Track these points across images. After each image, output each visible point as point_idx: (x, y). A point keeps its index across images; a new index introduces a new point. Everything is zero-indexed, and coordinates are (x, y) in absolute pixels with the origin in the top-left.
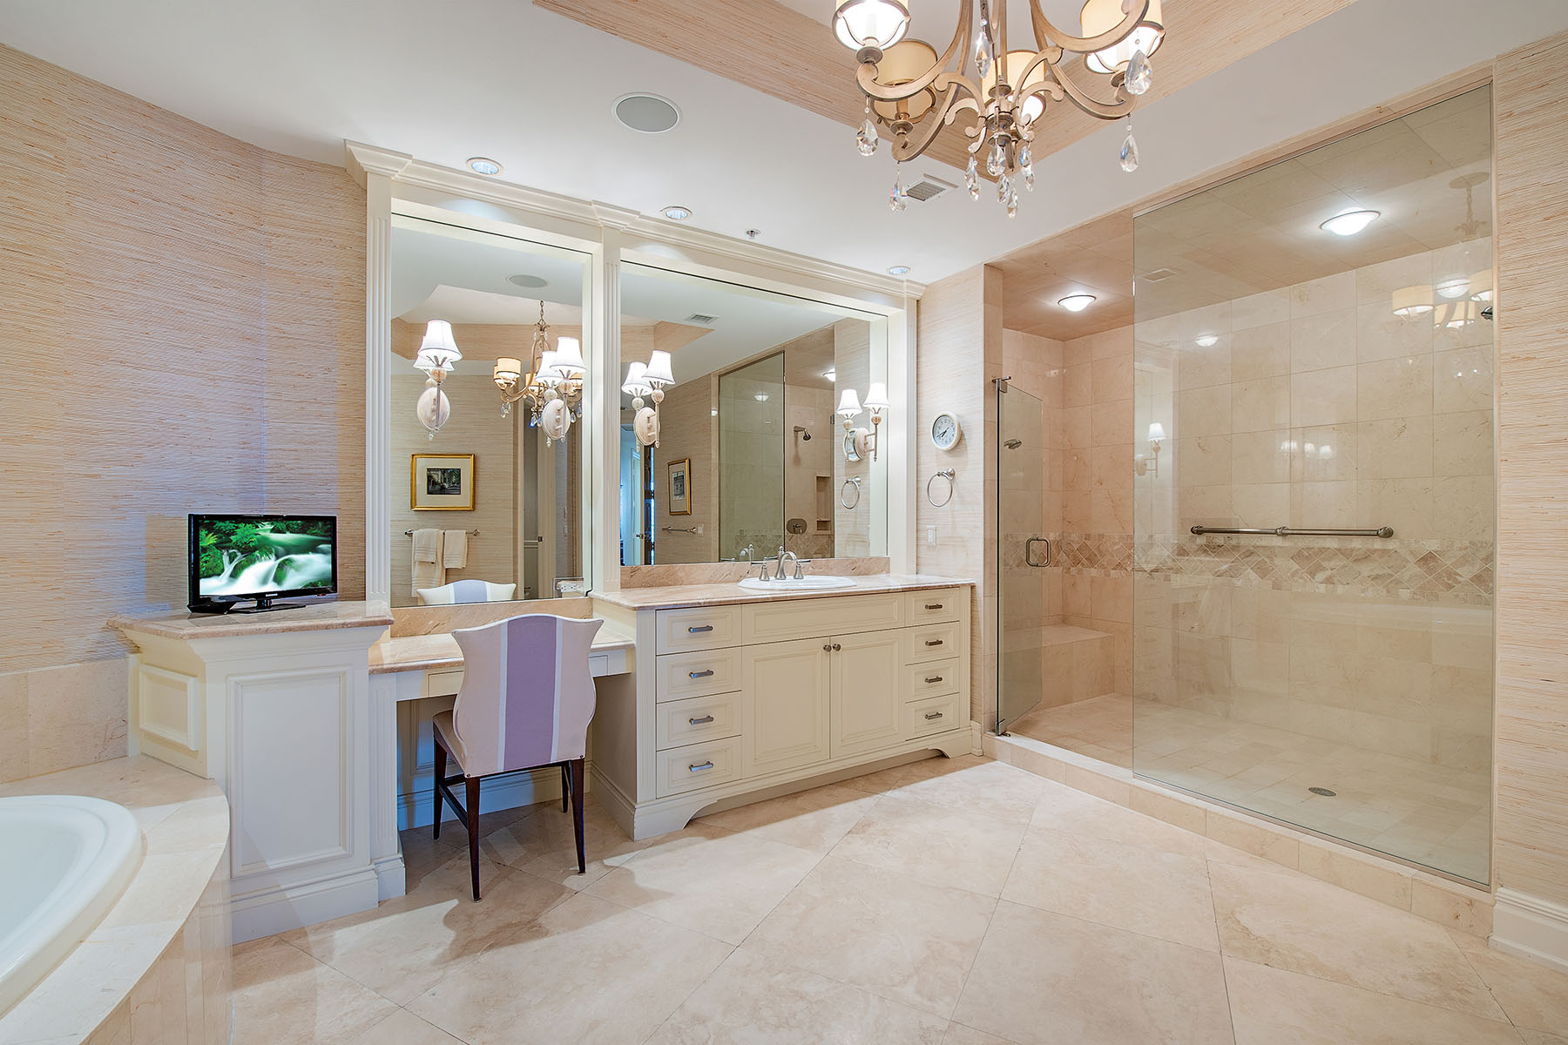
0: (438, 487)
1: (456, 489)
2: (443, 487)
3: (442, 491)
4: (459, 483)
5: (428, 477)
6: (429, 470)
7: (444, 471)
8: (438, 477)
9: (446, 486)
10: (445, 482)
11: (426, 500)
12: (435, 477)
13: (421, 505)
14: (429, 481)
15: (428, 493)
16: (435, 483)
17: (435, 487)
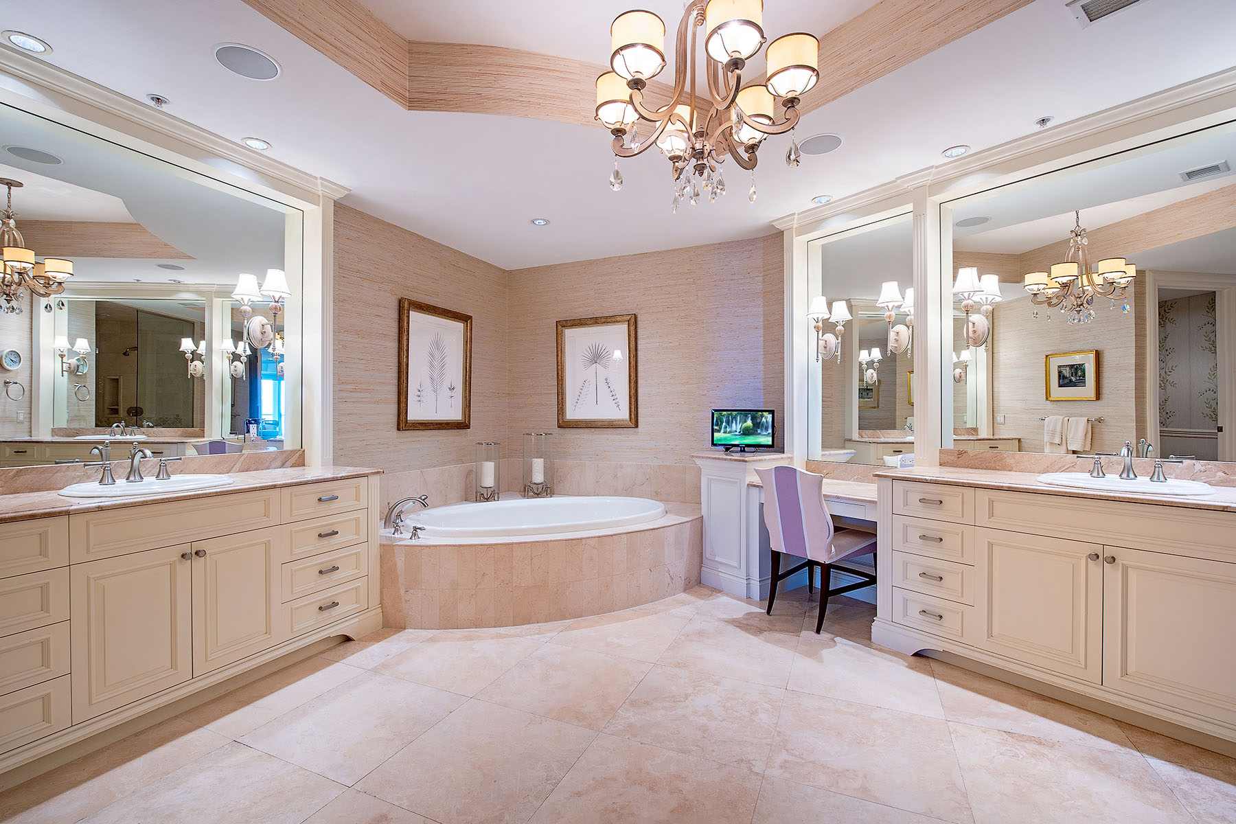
0: (1066, 381)
1: (1081, 382)
2: (1071, 381)
3: (1070, 384)
4: (1084, 377)
5: (1059, 372)
6: (1059, 367)
7: (1072, 366)
8: (1066, 372)
9: (1073, 379)
10: (1072, 376)
11: (1058, 392)
12: (1064, 372)
13: (1054, 396)
14: (1059, 376)
15: (1060, 387)
16: (1064, 377)
17: (1064, 382)
